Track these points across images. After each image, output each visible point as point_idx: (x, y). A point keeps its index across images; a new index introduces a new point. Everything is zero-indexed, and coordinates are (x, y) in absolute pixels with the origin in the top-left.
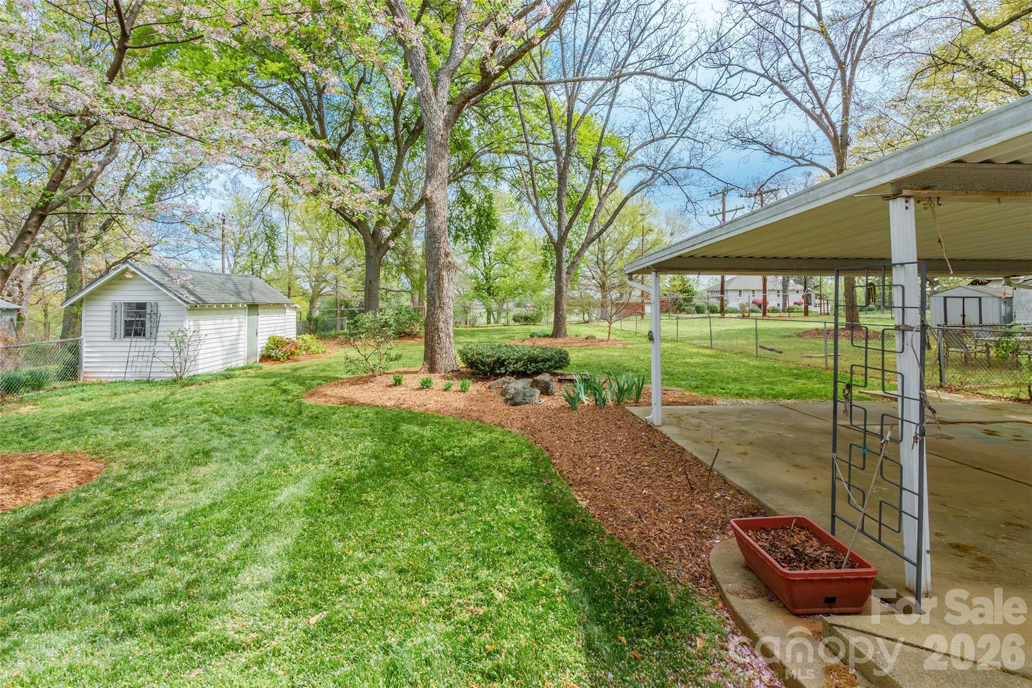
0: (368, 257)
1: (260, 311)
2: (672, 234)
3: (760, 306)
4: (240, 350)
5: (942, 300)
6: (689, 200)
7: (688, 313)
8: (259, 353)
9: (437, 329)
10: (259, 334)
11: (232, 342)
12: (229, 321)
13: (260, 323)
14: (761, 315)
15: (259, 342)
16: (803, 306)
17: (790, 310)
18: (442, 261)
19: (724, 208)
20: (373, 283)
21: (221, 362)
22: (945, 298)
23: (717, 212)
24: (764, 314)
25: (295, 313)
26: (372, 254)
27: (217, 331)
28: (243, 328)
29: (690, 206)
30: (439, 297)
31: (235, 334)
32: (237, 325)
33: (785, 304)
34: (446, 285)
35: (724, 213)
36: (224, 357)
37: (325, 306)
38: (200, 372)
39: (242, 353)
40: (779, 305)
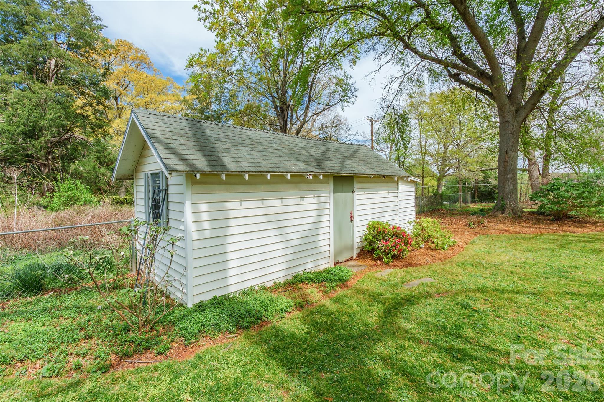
0: (504, 123)
1: (356, 186)
4: (321, 243)
8: (356, 245)
10: (355, 219)
11: (306, 234)
12: (297, 201)
13: (356, 202)
15: (356, 229)
20: (510, 153)
21: (284, 266)
25: (413, 189)
26: (509, 118)
27: (272, 218)
28: (327, 212)
31: (312, 220)
32: (315, 207)
36: (290, 257)
37: (449, 183)
38: (232, 290)
39: (327, 248)
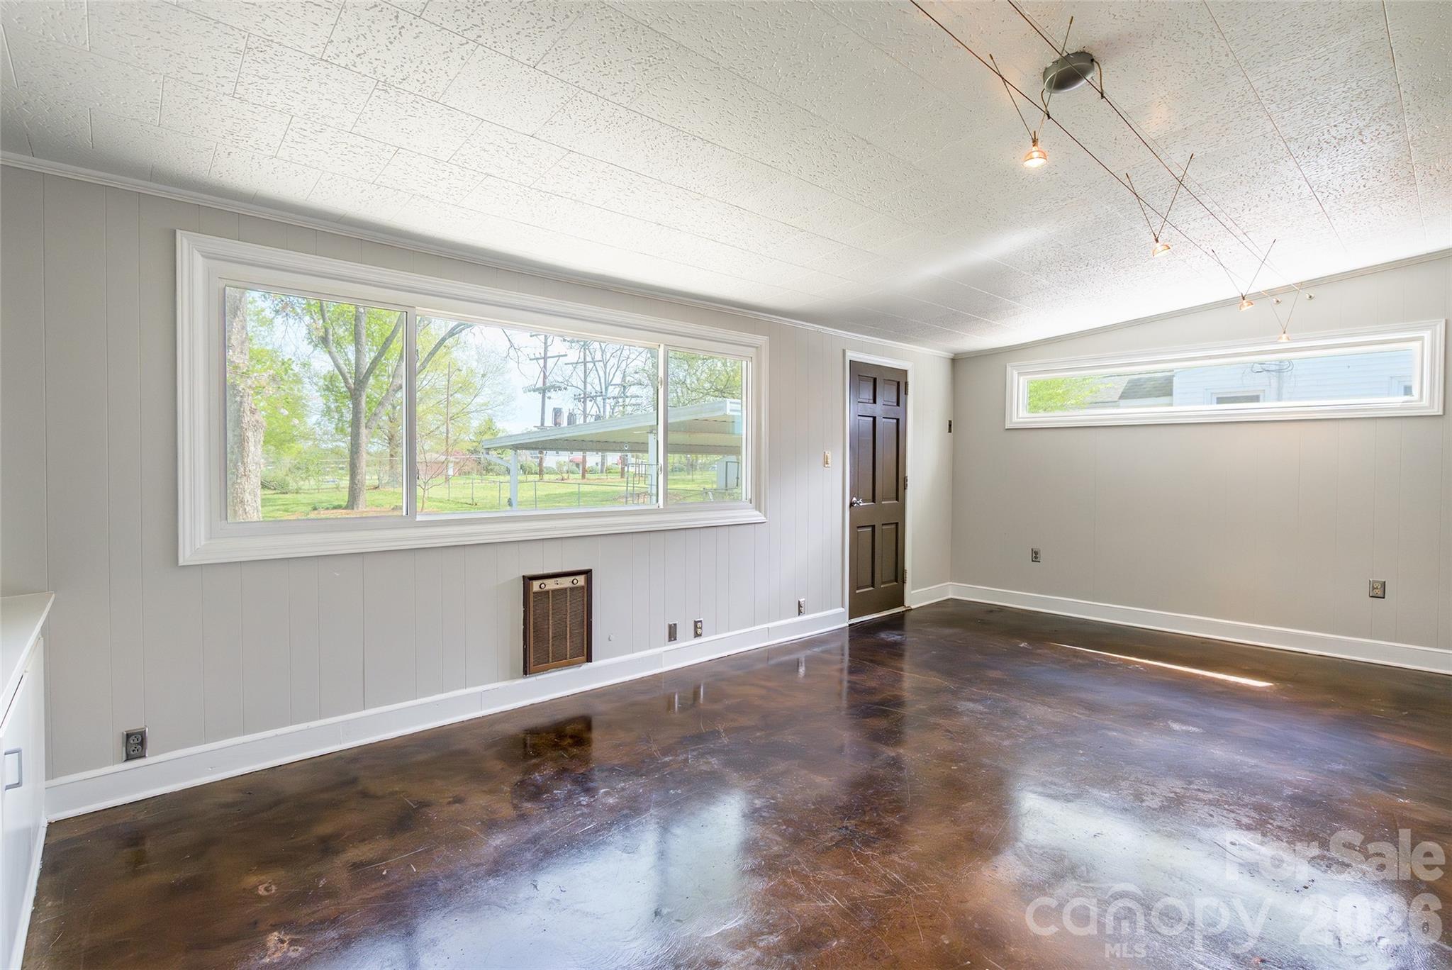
2: (483, 376)
3: (577, 465)
5: (725, 463)
6: (512, 346)
7: (498, 474)
9: (242, 502)
14: (579, 476)
16: (620, 466)
17: (609, 471)
18: (247, 419)
19: (545, 354)
22: (727, 462)
23: (538, 356)
24: (583, 476)
29: (512, 352)
30: (243, 463)
33: (603, 464)
34: (252, 449)
35: (545, 358)
40: (597, 464)
